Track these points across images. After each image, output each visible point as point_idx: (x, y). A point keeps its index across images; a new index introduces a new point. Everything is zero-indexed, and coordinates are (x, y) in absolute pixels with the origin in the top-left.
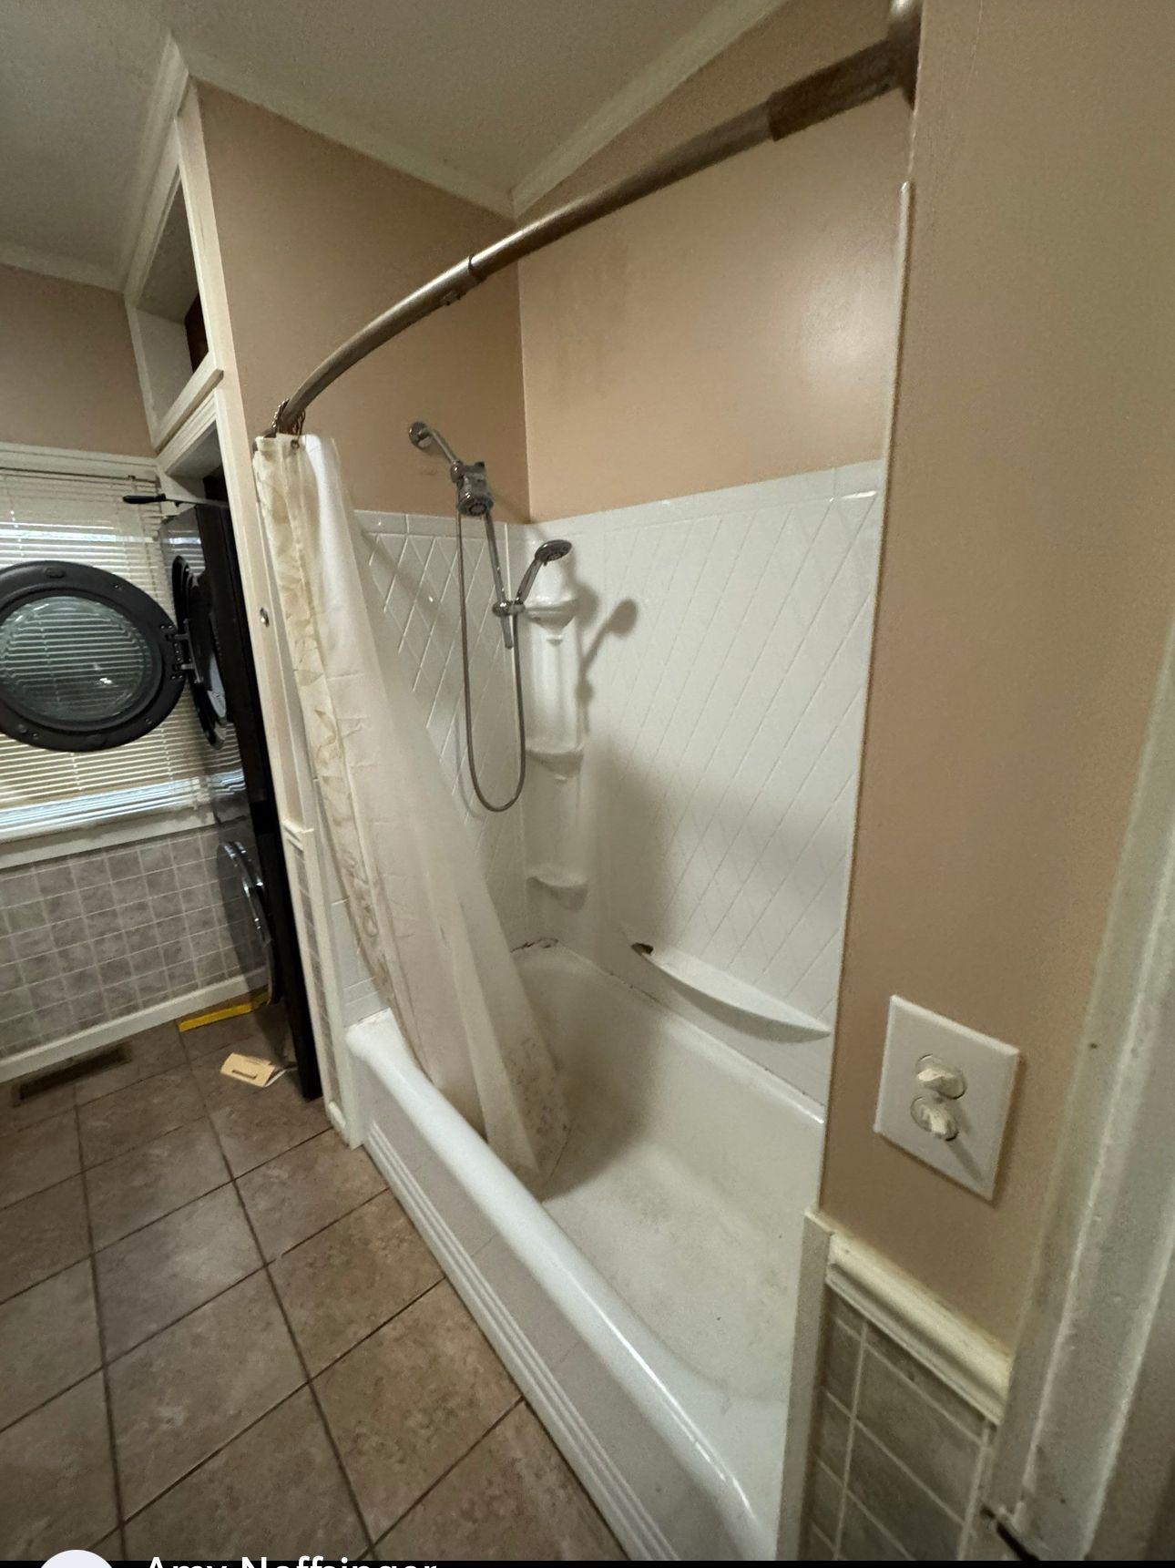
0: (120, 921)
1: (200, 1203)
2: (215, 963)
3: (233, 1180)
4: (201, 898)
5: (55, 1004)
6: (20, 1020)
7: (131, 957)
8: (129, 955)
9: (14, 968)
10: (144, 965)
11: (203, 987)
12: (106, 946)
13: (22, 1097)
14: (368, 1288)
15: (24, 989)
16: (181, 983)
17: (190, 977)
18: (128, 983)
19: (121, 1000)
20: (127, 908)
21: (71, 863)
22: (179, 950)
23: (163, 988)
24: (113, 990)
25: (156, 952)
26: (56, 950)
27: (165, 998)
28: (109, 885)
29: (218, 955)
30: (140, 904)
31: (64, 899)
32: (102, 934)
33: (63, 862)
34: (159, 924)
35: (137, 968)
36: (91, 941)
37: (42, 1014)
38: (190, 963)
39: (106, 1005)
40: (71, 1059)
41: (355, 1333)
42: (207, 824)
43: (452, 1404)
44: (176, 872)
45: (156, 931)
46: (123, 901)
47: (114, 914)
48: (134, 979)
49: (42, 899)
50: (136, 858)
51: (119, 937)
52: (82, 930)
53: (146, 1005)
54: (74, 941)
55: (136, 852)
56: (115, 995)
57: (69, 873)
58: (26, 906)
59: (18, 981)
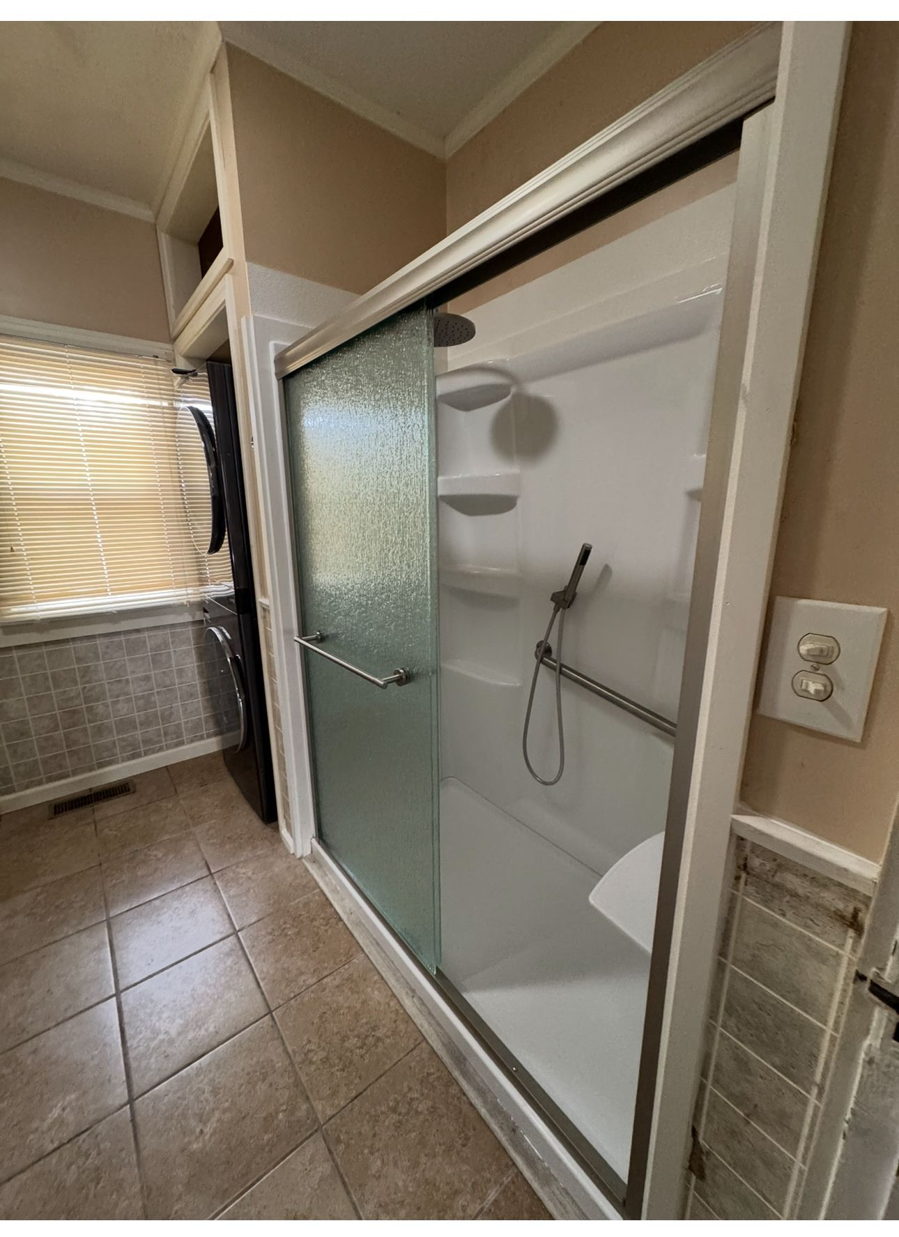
0: (131, 688)
1: (187, 888)
2: (197, 726)
3: (211, 874)
4: (190, 675)
5: (81, 747)
6: (56, 757)
7: (137, 716)
8: (136, 714)
9: (53, 717)
10: (146, 723)
11: (188, 743)
12: (119, 706)
13: (55, 813)
14: (314, 951)
15: (61, 732)
16: (172, 739)
17: (179, 735)
18: (134, 735)
19: (129, 748)
20: (136, 678)
21: (98, 641)
22: (171, 714)
23: (160, 742)
24: (122, 740)
25: (155, 715)
26: (84, 706)
27: (161, 749)
28: (124, 660)
29: (200, 719)
30: (146, 676)
31: (92, 668)
32: (118, 696)
33: (92, 640)
34: (158, 692)
35: (141, 724)
36: (109, 701)
37: (72, 753)
38: (180, 724)
39: (118, 750)
40: (91, 789)
41: (304, 981)
42: (196, 620)
43: (379, 1034)
44: (172, 653)
45: (156, 698)
46: (133, 672)
47: (127, 681)
48: (138, 734)
49: (76, 667)
50: (145, 642)
51: (129, 700)
52: (104, 693)
53: (146, 754)
54: (97, 700)
55: (145, 637)
56: (125, 743)
57: (97, 648)
58: (64, 670)
59: (56, 728)
